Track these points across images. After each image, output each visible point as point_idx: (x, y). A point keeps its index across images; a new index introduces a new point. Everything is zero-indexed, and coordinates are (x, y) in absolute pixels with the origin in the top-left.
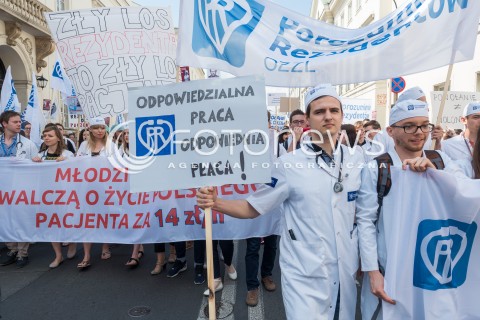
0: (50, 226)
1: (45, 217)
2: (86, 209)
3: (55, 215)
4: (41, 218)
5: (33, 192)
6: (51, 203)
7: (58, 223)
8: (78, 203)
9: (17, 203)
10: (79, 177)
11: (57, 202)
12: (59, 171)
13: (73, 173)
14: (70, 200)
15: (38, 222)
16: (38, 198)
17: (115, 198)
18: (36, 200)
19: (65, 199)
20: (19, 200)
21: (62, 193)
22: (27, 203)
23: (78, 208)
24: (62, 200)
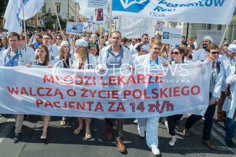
2: (68, 99)
4: (39, 102)
5: (30, 88)
6: (44, 95)
8: (62, 95)
11: (48, 95)
14: (56, 93)
16: (34, 92)
17: (88, 93)
18: (33, 93)
20: (22, 93)
21: (50, 90)
22: (27, 94)
23: (62, 98)
24: (51, 93)
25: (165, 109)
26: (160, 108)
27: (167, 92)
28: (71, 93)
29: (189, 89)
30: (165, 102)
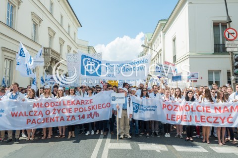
0: (32, 123)
1: (30, 120)
3: (34, 120)
4: (29, 121)
6: (32, 115)
7: (35, 122)
9: (19, 116)
10: (42, 106)
11: (35, 115)
12: (34, 104)
13: (40, 104)
14: (39, 114)
15: (27, 122)
19: (37, 114)
20: (20, 115)
22: (23, 116)
23: (42, 116)
24: (36, 114)
25: (95, 116)
26: (92, 116)
27: (95, 107)
28: (48, 113)
29: (106, 105)
30: (95, 112)
